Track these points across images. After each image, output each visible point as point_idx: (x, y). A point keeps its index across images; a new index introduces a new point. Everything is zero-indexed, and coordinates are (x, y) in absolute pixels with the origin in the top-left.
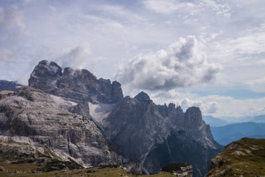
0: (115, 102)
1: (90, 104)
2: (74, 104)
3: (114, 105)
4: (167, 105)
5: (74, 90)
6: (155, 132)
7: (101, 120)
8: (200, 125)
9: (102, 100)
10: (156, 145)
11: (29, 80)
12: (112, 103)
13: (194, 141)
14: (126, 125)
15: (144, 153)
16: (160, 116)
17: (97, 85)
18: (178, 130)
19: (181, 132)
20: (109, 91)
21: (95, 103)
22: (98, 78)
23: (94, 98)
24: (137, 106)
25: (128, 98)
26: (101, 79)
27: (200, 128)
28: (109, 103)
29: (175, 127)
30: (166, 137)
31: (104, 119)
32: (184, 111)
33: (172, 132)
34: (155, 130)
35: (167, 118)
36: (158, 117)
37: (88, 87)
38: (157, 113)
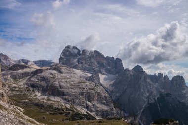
0: (118, 73)
1: (100, 74)
2: (89, 75)
3: (117, 75)
4: (157, 74)
5: (89, 65)
6: (148, 94)
7: (108, 86)
8: (184, 89)
9: (109, 72)
10: (149, 104)
11: (59, 59)
12: (116, 73)
13: (179, 102)
14: (126, 89)
15: (140, 109)
16: (151, 82)
17: (105, 61)
18: (166, 93)
19: (168, 95)
20: (114, 65)
21: (103, 74)
22: (105, 56)
23: (103, 70)
24: (133, 75)
25: (127, 70)
26: (108, 57)
27: (184, 92)
28: (113, 74)
29: (163, 91)
30: (156, 99)
31: (110, 85)
32: (170, 79)
33: (161, 94)
34: (148, 93)
35: (157, 84)
36: (149, 83)
37: (99, 63)
38: (149, 80)
